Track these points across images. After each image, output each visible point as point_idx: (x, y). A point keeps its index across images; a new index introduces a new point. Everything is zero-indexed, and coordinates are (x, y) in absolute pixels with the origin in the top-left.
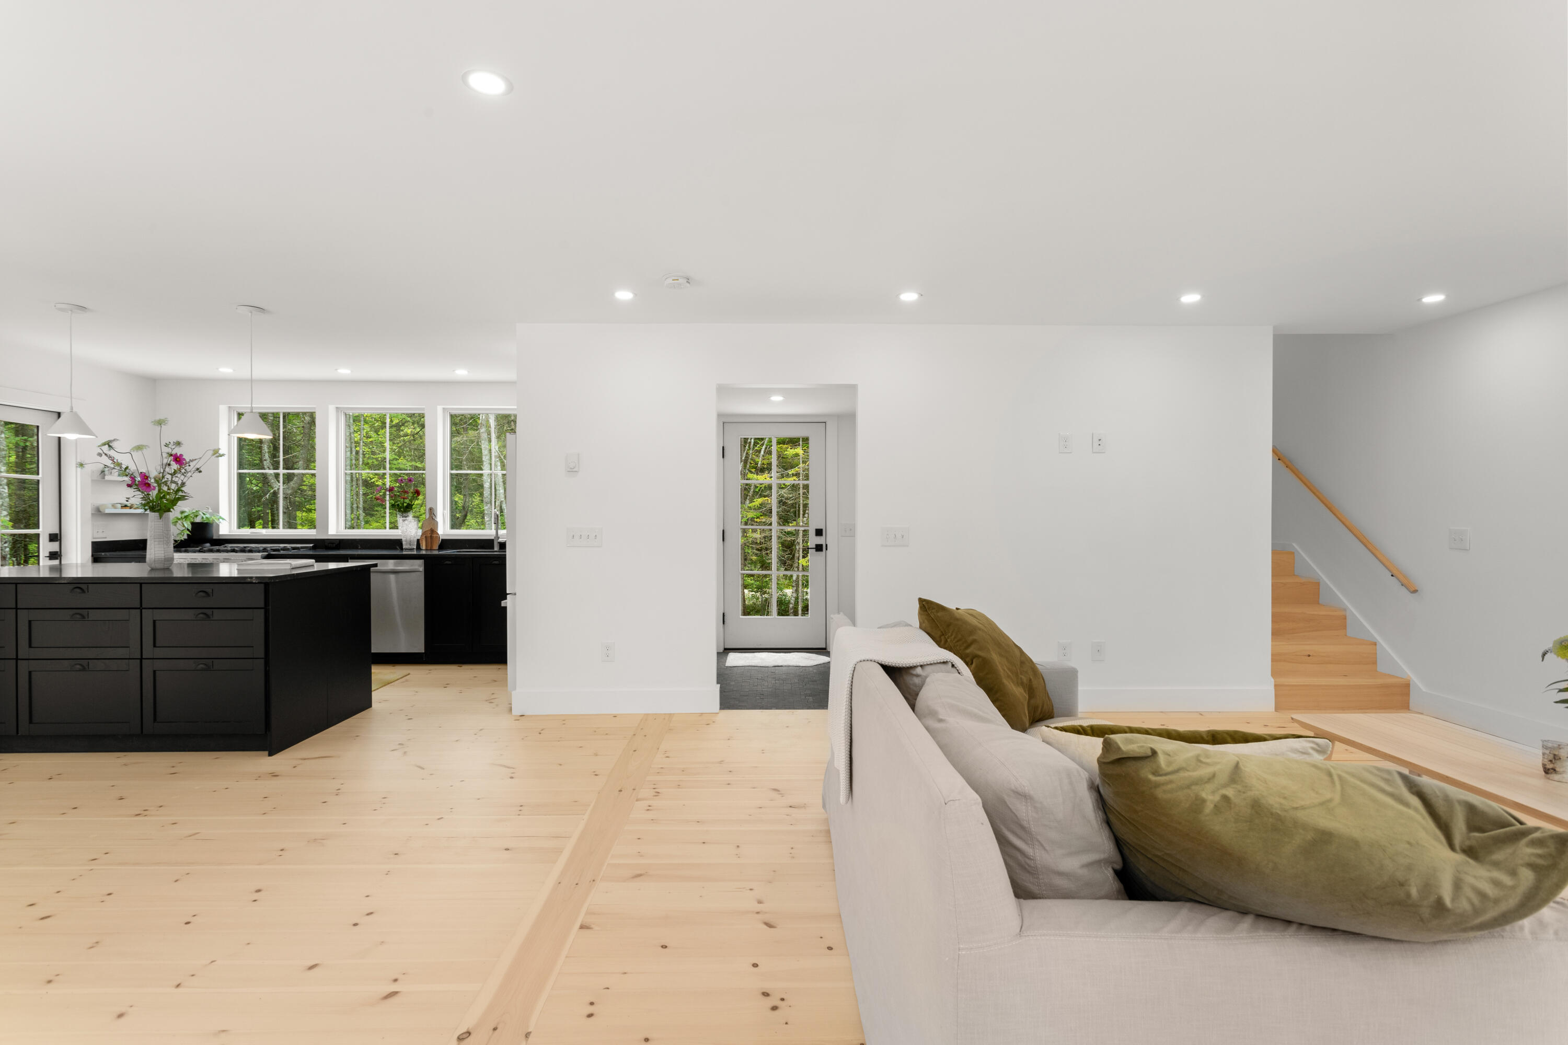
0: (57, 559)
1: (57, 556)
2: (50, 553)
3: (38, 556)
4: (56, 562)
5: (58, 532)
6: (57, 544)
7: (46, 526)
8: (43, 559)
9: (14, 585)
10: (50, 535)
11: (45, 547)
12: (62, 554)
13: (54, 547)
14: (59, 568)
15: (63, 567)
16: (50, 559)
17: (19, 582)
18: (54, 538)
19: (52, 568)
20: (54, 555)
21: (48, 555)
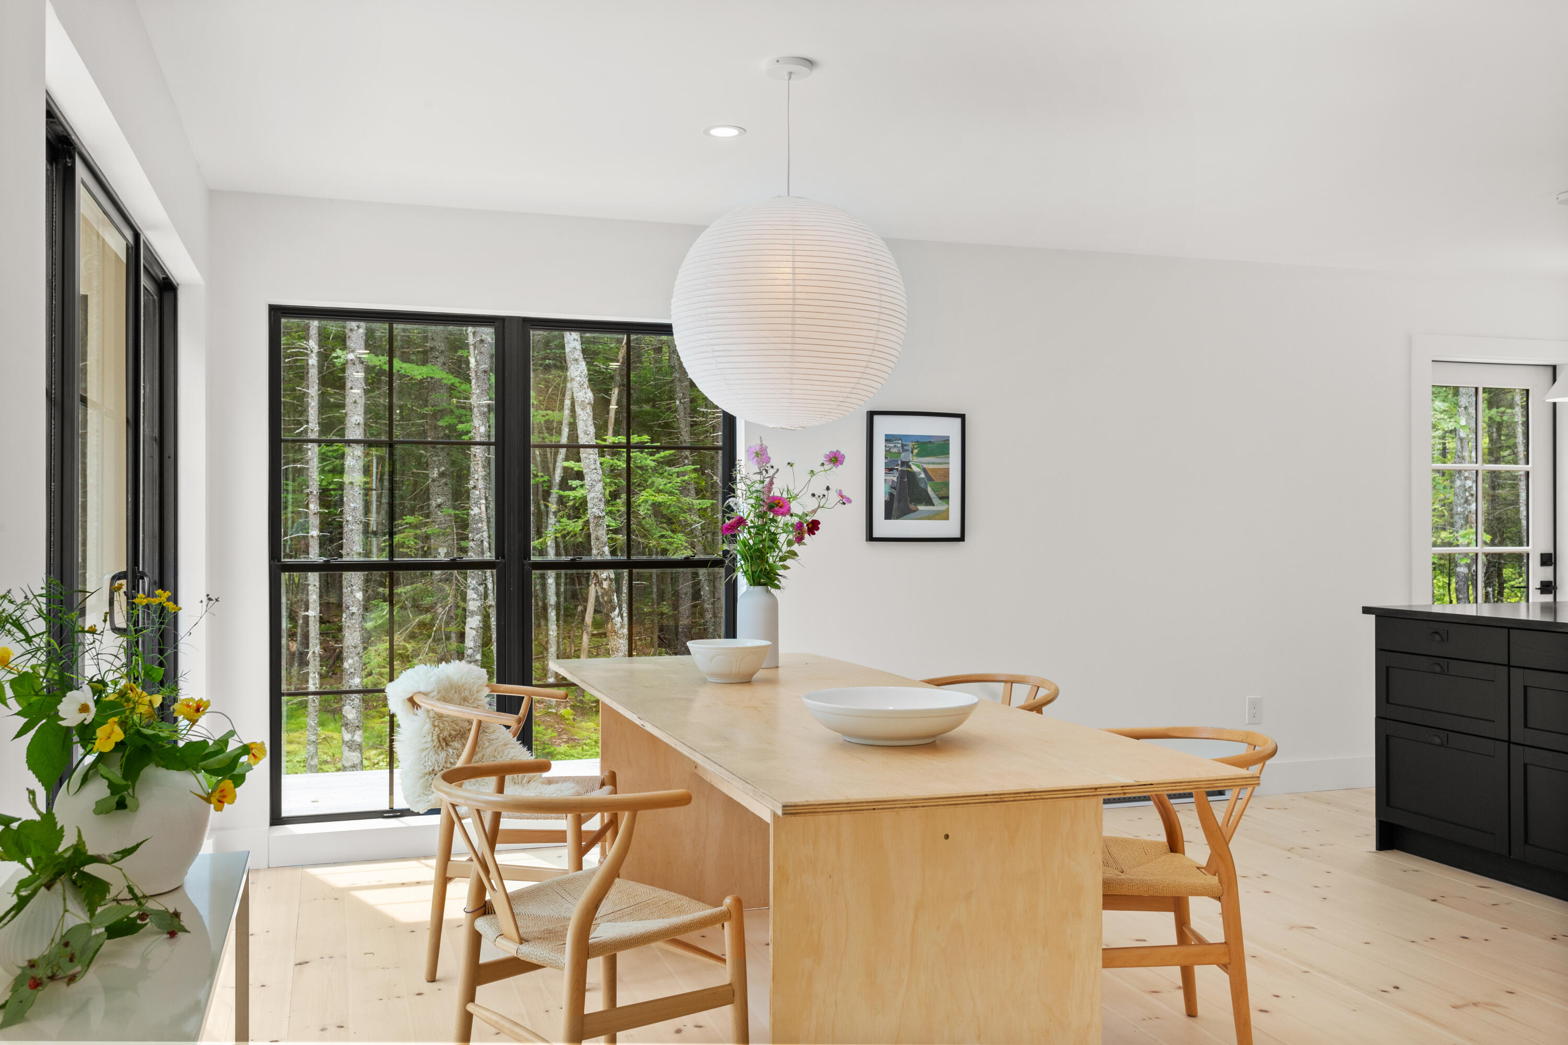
0: (1551, 593)
1: (1550, 588)
2: (1542, 582)
3: (1527, 587)
4: (1548, 598)
5: (1552, 551)
6: (1550, 569)
7: (1537, 545)
8: (1533, 592)
9: (1506, 630)
10: (1542, 555)
11: (1538, 574)
12: (1557, 585)
13: (1546, 574)
14: (1552, 608)
15: (1558, 606)
16: (1542, 593)
17: (1513, 626)
18: (1548, 560)
19: (1545, 608)
20: (1548, 587)
21: (1539, 586)
